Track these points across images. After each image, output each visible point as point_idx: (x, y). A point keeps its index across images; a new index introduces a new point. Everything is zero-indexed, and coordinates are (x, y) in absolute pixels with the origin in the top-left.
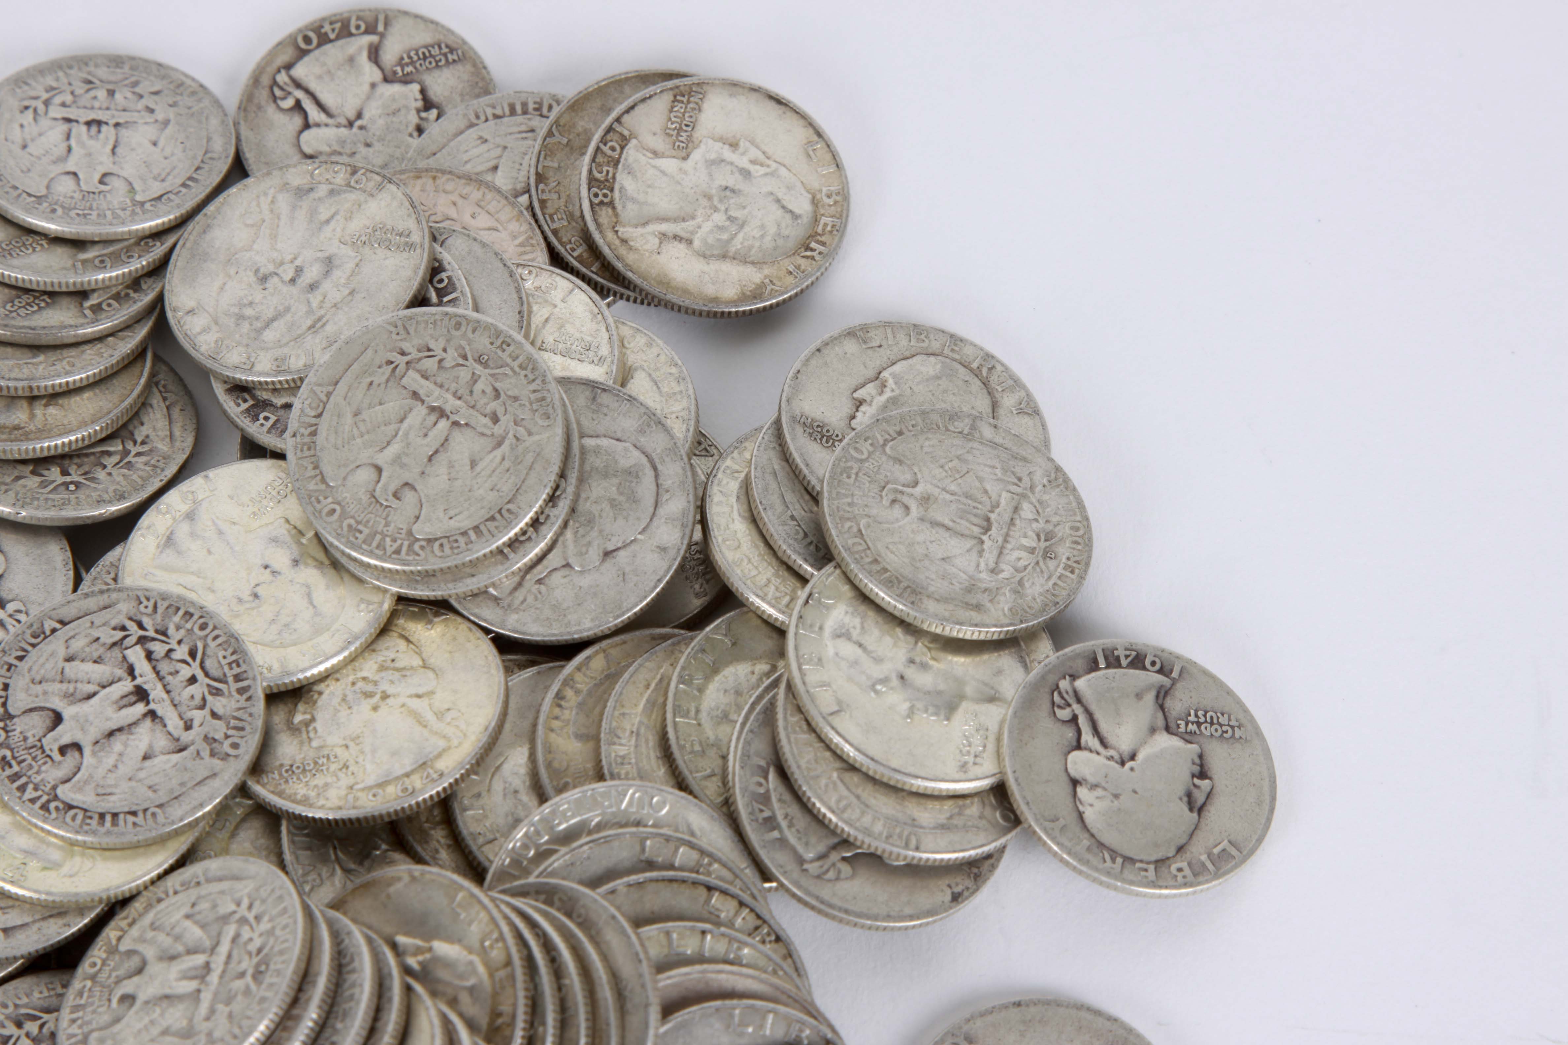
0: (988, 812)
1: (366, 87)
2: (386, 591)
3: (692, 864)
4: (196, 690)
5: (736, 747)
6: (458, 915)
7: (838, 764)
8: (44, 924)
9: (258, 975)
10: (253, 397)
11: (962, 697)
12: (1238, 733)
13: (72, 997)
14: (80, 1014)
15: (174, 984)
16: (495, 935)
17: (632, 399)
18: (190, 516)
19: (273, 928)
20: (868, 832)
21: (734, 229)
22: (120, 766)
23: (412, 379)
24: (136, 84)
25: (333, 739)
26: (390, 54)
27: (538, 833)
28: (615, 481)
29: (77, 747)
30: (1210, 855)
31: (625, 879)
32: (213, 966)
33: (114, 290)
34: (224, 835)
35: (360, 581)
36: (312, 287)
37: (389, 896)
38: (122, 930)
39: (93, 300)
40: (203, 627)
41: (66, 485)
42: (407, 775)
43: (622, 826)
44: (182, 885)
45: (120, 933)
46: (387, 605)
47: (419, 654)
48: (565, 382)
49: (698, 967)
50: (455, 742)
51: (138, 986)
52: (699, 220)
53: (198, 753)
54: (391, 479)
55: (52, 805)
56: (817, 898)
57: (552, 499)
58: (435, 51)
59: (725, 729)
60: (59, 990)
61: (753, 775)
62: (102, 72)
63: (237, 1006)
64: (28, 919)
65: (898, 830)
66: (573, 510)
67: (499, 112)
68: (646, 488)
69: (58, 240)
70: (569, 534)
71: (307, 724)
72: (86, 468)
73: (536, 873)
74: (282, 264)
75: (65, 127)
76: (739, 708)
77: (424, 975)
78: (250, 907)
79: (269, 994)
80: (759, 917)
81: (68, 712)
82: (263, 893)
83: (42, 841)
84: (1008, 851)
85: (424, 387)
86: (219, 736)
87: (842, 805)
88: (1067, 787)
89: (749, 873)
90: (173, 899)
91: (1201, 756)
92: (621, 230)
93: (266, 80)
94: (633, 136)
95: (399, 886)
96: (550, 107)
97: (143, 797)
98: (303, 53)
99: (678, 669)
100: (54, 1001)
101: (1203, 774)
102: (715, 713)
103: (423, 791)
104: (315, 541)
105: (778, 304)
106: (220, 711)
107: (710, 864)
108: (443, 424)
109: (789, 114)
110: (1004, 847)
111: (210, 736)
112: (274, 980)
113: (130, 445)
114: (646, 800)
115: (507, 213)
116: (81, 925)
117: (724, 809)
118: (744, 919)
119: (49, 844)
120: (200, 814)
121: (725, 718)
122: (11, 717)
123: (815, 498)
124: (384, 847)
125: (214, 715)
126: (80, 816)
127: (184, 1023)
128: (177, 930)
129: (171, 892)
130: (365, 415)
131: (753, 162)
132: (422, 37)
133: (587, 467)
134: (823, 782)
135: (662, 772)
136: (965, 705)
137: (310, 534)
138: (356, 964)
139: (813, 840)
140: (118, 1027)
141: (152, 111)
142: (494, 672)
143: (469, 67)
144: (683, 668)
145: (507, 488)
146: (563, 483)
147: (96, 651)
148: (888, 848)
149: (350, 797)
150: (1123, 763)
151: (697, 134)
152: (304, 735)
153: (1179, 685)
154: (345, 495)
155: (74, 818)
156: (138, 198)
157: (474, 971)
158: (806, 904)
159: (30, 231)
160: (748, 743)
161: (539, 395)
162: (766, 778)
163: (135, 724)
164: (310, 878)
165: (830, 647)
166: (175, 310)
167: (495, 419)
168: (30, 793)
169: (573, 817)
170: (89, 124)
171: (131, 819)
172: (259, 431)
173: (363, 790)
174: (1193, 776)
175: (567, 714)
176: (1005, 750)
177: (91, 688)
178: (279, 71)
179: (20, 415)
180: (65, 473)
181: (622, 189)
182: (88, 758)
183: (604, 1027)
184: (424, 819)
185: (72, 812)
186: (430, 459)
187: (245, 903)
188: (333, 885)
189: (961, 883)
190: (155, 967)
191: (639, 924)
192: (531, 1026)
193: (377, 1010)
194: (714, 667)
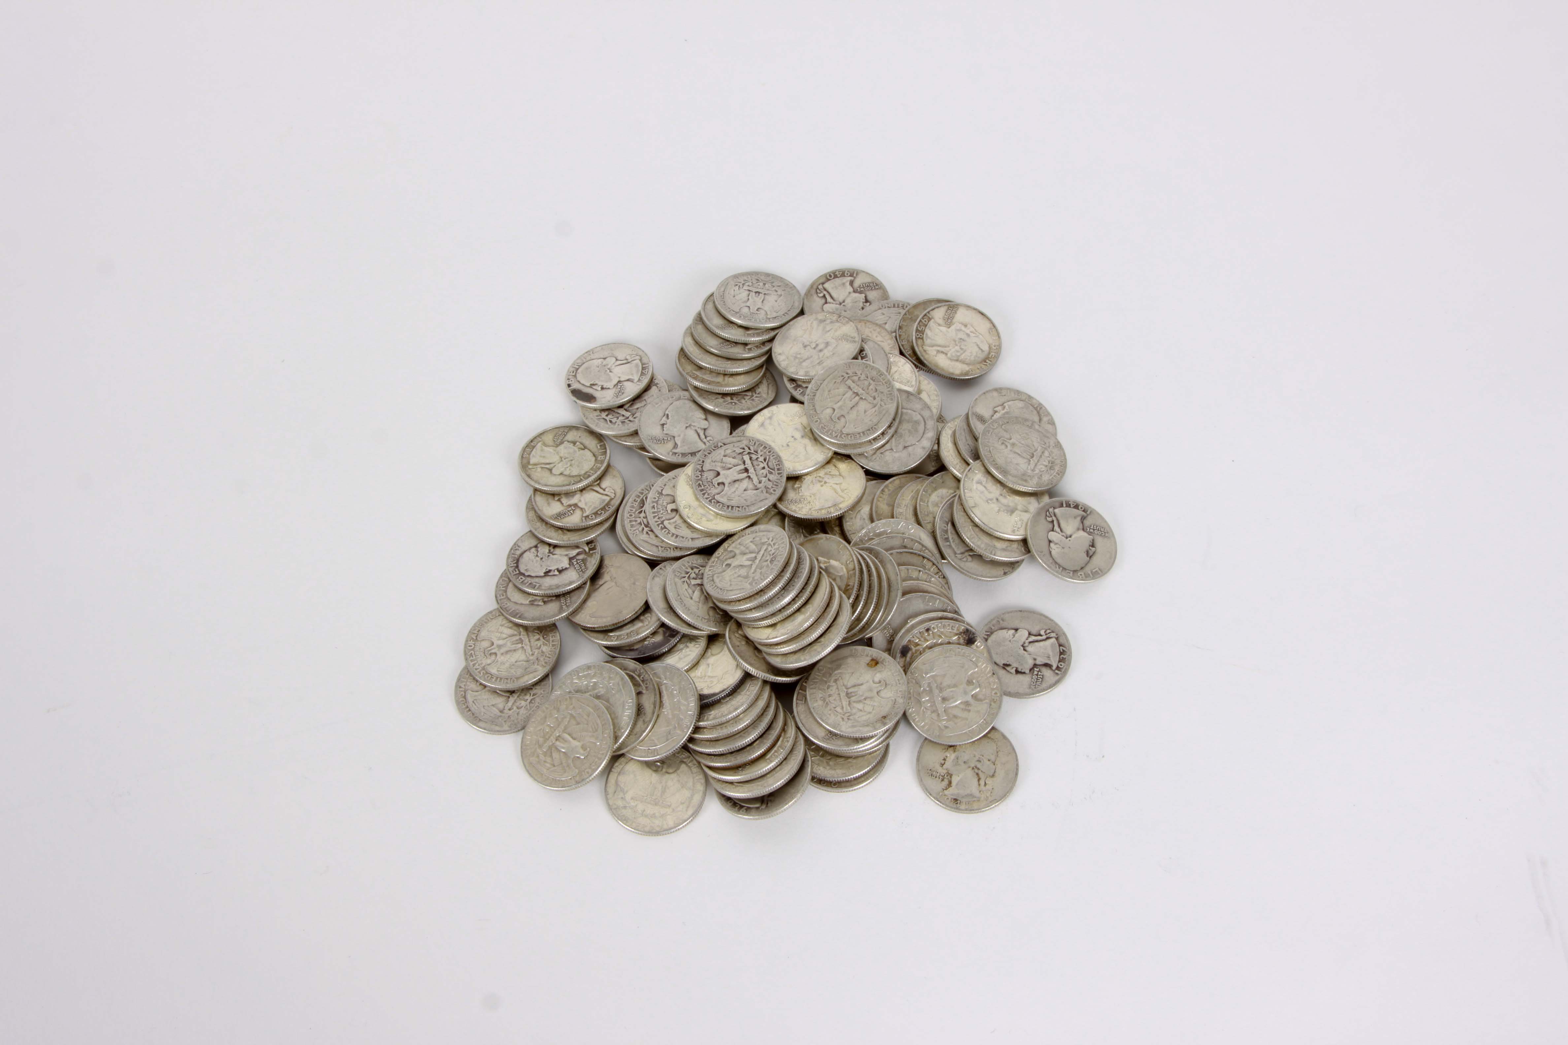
0: (1020, 547)
1: (847, 293)
2: (830, 449)
3: (919, 549)
5: (939, 514)
6: (840, 552)
7: (972, 524)
8: (705, 538)
9: (772, 561)
10: (796, 383)
11: (1017, 509)
12: (1106, 535)
13: (710, 563)
14: (713, 569)
16: (851, 561)
17: (920, 399)
18: (770, 418)
19: (779, 548)
20: (979, 547)
21: (962, 352)
22: (737, 492)
23: (849, 382)
24: (773, 283)
26: (857, 283)
27: (869, 532)
28: (911, 424)
29: (723, 484)
30: (1092, 572)
31: (896, 550)
33: (756, 345)
34: (767, 519)
35: (823, 445)
36: (821, 351)
37: (818, 544)
39: (749, 347)
40: (769, 452)
41: (732, 403)
42: (829, 508)
43: (898, 534)
44: (751, 532)
45: (729, 545)
46: (830, 454)
47: (839, 471)
48: (900, 390)
49: (916, 582)
52: (951, 348)
54: (837, 413)
55: (713, 501)
56: (959, 566)
57: (890, 427)
58: (872, 285)
59: (936, 508)
60: (707, 561)
61: (943, 524)
62: (763, 278)
63: (763, 570)
64: (701, 536)
65: (989, 548)
66: (896, 432)
67: (890, 306)
68: (921, 428)
69: (741, 327)
70: (893, 439)
71: (799, 488)
72: (739, 399)
73: (867, 544)
74: (812, 343)
75: (748, 292)
76: (942, 503)
77: (826, 570)
78: (772, 541)
79: (774, 567)
80: (938, 570)
81: (722, 472)
82: (777, 536)
83: (708, 512)
84: (1024, 561)
85: (852, 385)
87: (971, 537)
88: (1047, 543)
89: (938, 556)
91: (1093, 540)
92: (924, 347)
93: (815, 287)
94: (932, 318)
95: (822, 541)
96: (907, 307)
98: (829, 280)
99: (923, 487)
100: (704, 564)
101: (1093, 546)
103: (834, 513)
104: (810, 431)
105: (973, 378)
106: (771, 479)
107: (925, 550)
108: (857, 398)
109: (985, 319)
110: (1023, 560)
112: (778, 563)
113: (754, 394)
114: (907, 527)
115: (888, 337)
116: (717, 541)
117: (932, 534)
118: (934, 569)
119: (710, 514)
120: (760, 510)
121: (937, 505)
122: (703, 471)
123: (976, 439)
124: (818, 531)
125: (769, 480)
126: (721, 506)
127: (746, 574)
128: (747, 546)
129: (747, 534)
130: (832, 392)
131: (971, 332)
132: (868, 280)
133: (903, 418)
134: (966, 529)
135: (913, 519)
136: (1017, 512)
137: (809, 429)
138: (804, 562)
140: (723, 574)
141: (777, 291)
143: (882, 291)
144: (925, 487)
145: (875, 421)
146: (894, 422)
147: (734, 455)
148: (985, 553)
149: (810, 512)
150: (1067, 538)
151: (954, 320)
153: (1089, 517)
154: (822, 416)
155: (719, 506)
156: (768, 317)
157: (843, 571)
158: (955, 568)
159: (732, 322)
160: (943, 513)
161: (890, 392)
162: (948, 525)
165: (975, 486)
166: (775, 353)
167: (875, 398)
168: (706, 496)
169: (882, 529)
170: (756, 292)
171: (737, 508)
172: (797, 394)
174: (1090, 546)
175: (884, 497)
176: (1028, 528)
177: (730, 466)
178: (820, 285)
179: (720, 379)
180: (732, 399)
181: (926, 334)
182: (726, 488)
183: (883, 596)
184: (832, 522)
185: (719, 504)
186: (851, 408)
187: (771, 539)
189: (1007, 569)
190: (739, 557)
191: (899, 565)
192: (859, 590)
193: (809, 577)
194: (935, 489)
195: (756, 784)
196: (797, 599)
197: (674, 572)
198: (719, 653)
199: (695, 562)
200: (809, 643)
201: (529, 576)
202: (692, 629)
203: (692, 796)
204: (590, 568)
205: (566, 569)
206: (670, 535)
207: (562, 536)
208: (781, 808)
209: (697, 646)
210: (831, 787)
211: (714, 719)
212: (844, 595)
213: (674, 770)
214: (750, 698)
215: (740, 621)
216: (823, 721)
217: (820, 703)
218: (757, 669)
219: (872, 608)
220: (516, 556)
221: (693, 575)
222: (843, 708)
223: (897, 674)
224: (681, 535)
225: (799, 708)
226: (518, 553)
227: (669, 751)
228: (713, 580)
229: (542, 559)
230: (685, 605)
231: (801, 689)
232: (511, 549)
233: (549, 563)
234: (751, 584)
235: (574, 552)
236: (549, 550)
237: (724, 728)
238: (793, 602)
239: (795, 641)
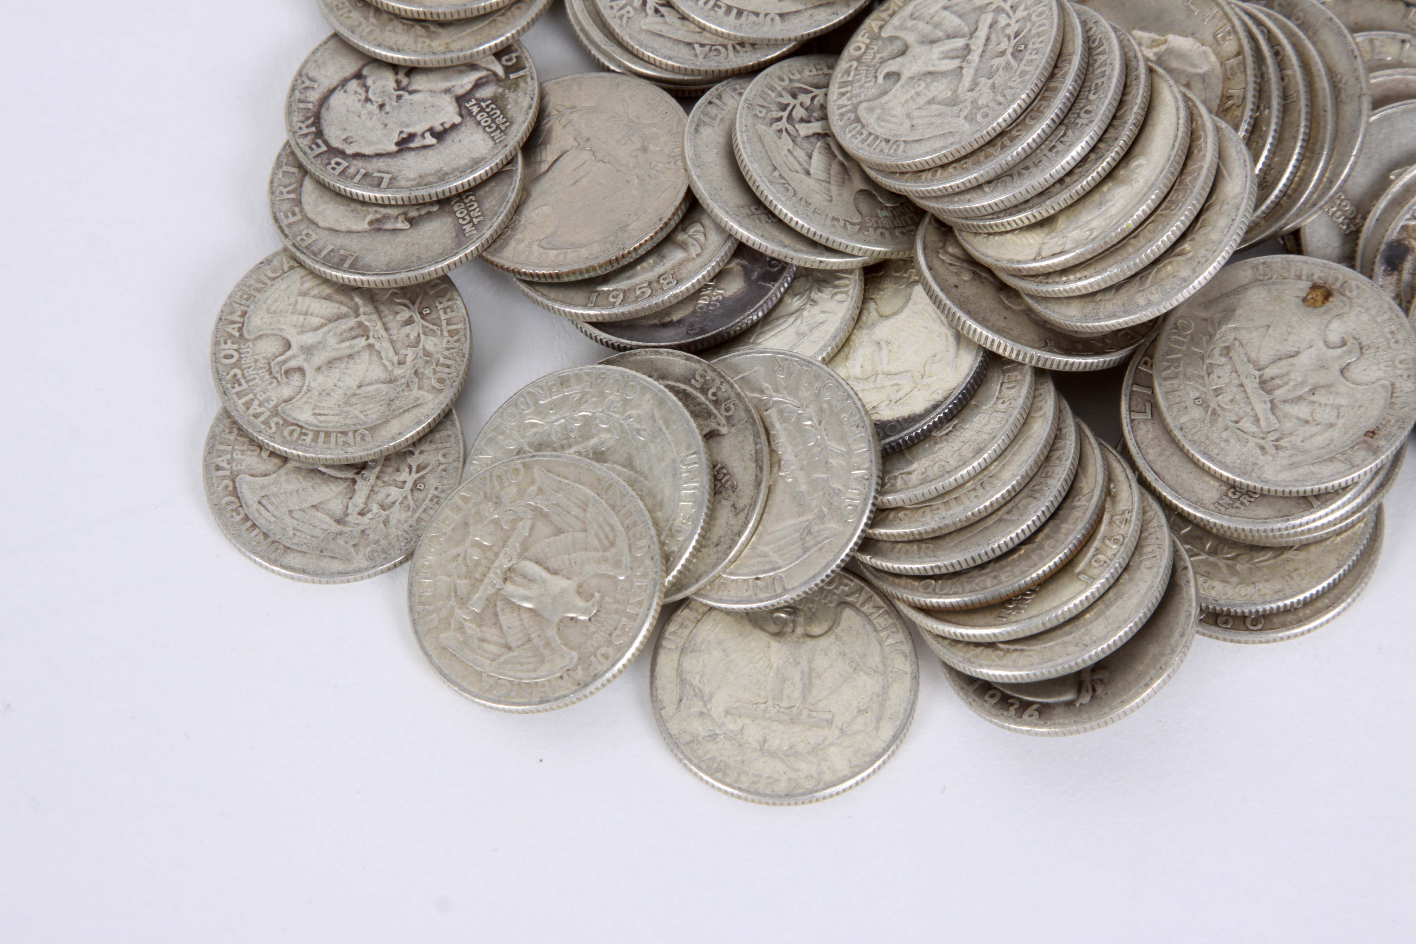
6: (1193, 11)
8: (815, 11)
9: (1017, 53)
13: (840, 75)
14: (849, 88)
15: (937, 62)
16: (1228, 28)
19: (1029, 15)
32: (972, 47)
38: (883, 20)
45: (882, 23)
49: (1397, 70)
51: (902, 65)
60: (826, 71)
63: (998, 79)
64: (800, 7)
79: (1028, 69)
100: (822, 80)
112: (1034, 57)
116: (847, 14)
127: (949, 94)
128: (936, 19)
138: (1105, 47)
140: (886, 98)
183: (1322, 113)
190: (916, 49)
191: (1355, 29)
192: (1258, 107)
193: (1125, 86)
195: (1059, 641)
196: (1102, 145)
197: (750, 107)
198: (900, 310)
199: (798, 76)
200: (1153, 258)
201: (357, 156)
202: (821, 254)
203: (885, 689)
204: (519, 119)
205: (454, 127)
206: (721, 12)
207: (428, 41)
208: (1133, 698)
209: (840, 297)
210: (1248, 629)
211: (924, 481)
212: (1223, 125)
213: (825, 627)
214: (1011, 420)
215: (949, 219)
216: (1211, 459)
217: (1197, 413)
218: (1015, 340)
219: (1297, 150)
220: (311, 106)
221: (799, 112)
222: (1258, 420)
223: (1386, 317)
224: (751, 8)
225: (1140, 433)
226: (314, 96)
227: (814, 577)
228: (858, 120)
229: (382, 106)
230: (795, 193)
231: (1135, 383)
232: (293, 89)
233: (404, 117)
234: (970, 118)
235: (465, 82)
236: (398, 82)
237: (953, 503)
238: (1093, 156)
239: (1111, 260)
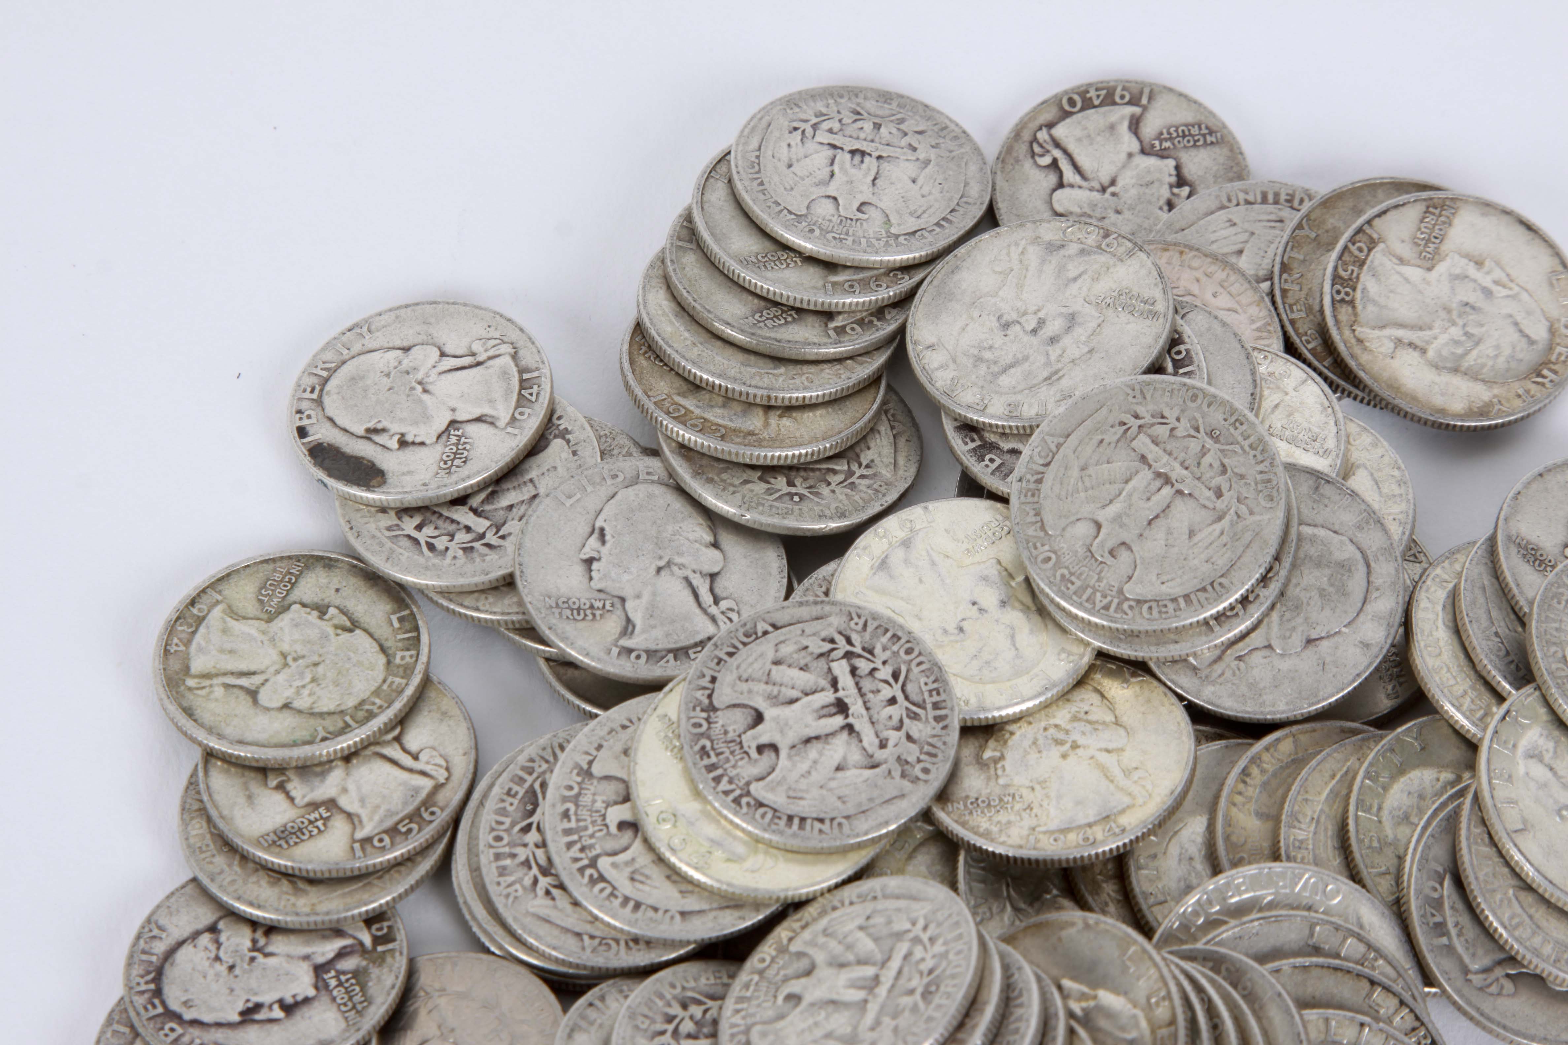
1: (1123, 156)
2: (1088, 644)
3: (1358, 956)
4: (896, 711)
5: (1415, 849)
6: (1128, 968)
7: (1515, 882)
8: (721, 914)
9: (927, 994)
10: (981, 438)
13: (738, 988)
14: (745, 1005)
16: (1163, 993)
17: (1354, 494)
18: (906, 544)
19: (947, 952)
20: (1536, 953)
21: (1469, 344)
22: (813, 773)
23: (1143, 443)
24: (902, 121)
25: (1018, 780)
26: (1151, 126)
27: (1210, 902)
28: (1327, 572)
29: (774, 747)
31: (1292, 960)
32: (882, 979)
33: (859, 316)
34: (901, 855)
35: (1064, 631)
36: (1053, 340)
37: (1060, 939)
38: (794, 931)
39: (838, 322)
40: (909, 652)
41: (791, 495)
42: (1090, 825)
43: (1293, 908)
44: (859, 896)
46: (1087, 659)
47: (1112, 710)
48: (1292, 468)
50: (1140, 801)
52: (1436, 331)
53: (890, 772)
54: (1109, 536)
55: (744, 800)
56: (1478, 1010)
57: (1264, 580)
58: (1195, 131)
60: (725, 980)
61: (1429, 879)
62: (871, 105)
63: (904, 1021)
64: (705, 906)
66: (1282, 594)
67: (1251, 198)
68: (1356, 583)
69: (811, 260)
70: (1275, 615)
71: (996, 761)
72: (811, 482)
73: (1204, 940)
74: (1025, 314)
75: (830, 152)
76: (1421, 812)
78: (925, 928)
79: (935, 1014)
80: (1417, 1018)
81: (769, 713)
82: (940, 916)
83: (729, 833)
85: (1153, 452)
86: (912, 759)
87: (1515, 921)
89: (1412, 974)
90: (849, 910)
92: (1359, 329)
93: (1027, 136)
94: (1381, 240)
95: (1072, 931)
96: (1302, 201)
97: (831, 806)
98: (1066, 115)
99: (1366, 764)
100: (719, 990)
102: (1396, 813)
103: (1103, 842)
104: (1024, 585)
105: (1503, 425)
106: (915, 735)
107: (1376, 959)
108: (1167, 491)
109: (1537, 241)
111: (903, 757)
112: (944, 1001)
113: (855, 467)
114: (1321, 886)
115: (1249, 296)
116: (755, 920)
117: (1395, 908)
118: (1402, 1019)
119: (735, 838)
120: (884, 831)
121: (1405, 819)
122: (715, 709)
123: (1521, 620)
125: (909, 738)
126: (769, 815)
127: (849, 1030)
128: (849, 939)
129: (847, 902)
130: (1091, 471)
131: (1497, 282)
132: (1184, 116)
133: (1301, 555)
134: (1498, 896)
135: (1337, 861)
137: (1020, 578)
138: (1024, 999)
139: (1480, 952)
140: (781, 1024)
141: (915, 149)
142: (1185, 739)
143: (1225, 151)
144: (1371, 764)
145: (1222, 562)
146: (1277, 566)
147: (804, 659)
148: (1555, 971)
149: (1032, 838)
151: (1445, 247)
152: (992, 771)
154: (1063, 545)
155: (763, 816)
156: (893, 230)
157: (1137, 1025)
158: (1465, 1013)
159: (785, 247)
160: (1427, 847)
161: (1265, 477)
163: (833, 734)
164: (980, 910)
165: (1522, 767)
166: (915, 343)
167: (1219, 494)
168: (724, 785)
169: (1246, 891)
170: (853, 152)
171: (817, 825)
172: (982, 472)
173: (1045, 833)
175: (1250, 792)
177: (795, 694)
178: (1040, 129)
179: (755, 422)
180: (791, 484)
181: (1364, 289)
182: (783, 759)
184: (1097, 871)
185: (762, 810)
186: (1150, 523)
187: (921, 923)
188: (1002, 920)
190: (823, 972)
191: (1305, 1005)
194: (1402, 770)
197: (632, 1016)
201: (195, 1023)
204: (379, 1000)
205: (307, 1000)
206: (617, 902)
207: (293, 899)
220: (154, 959)
221: (688, 1026)
224: (650, 902)
226: (160, 948)
229: (231, 968)
232: (138, 937)
233: (253, 984)
235: (328, 949)
236: (254, 941)
